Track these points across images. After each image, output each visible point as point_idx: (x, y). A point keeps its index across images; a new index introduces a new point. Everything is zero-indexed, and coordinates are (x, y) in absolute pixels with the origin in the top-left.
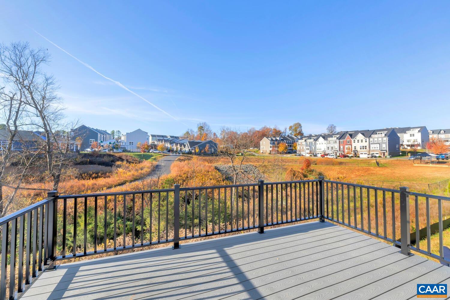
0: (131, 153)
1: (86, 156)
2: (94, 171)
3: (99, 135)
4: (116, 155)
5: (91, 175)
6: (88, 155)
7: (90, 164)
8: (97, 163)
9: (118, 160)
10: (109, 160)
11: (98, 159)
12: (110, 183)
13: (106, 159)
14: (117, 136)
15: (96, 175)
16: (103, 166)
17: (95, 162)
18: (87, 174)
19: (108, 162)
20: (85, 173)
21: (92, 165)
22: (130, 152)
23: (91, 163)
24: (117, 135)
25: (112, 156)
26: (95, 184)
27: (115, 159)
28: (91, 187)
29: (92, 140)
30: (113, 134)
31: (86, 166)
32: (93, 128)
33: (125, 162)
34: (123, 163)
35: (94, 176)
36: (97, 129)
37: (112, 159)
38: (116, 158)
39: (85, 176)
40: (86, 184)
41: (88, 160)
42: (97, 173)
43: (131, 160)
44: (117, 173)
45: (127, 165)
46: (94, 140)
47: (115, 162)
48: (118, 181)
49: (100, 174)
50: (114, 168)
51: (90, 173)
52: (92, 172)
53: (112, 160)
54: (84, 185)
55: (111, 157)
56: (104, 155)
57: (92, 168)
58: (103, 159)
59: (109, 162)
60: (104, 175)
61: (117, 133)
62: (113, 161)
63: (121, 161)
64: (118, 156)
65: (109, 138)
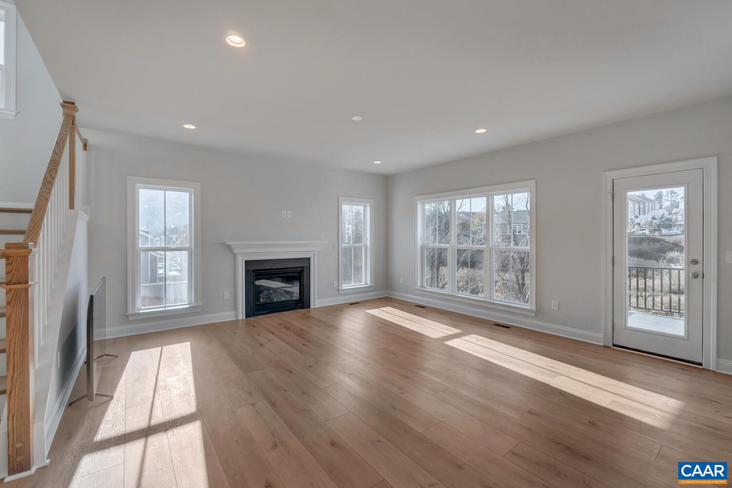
4: (667, 239)
9: (672, 250)
10: (653, 248)
13: (646, 247)
14: (669, 203)
16: (641, 258)
19: (650, 251)
25: (659, 241)
27: (664, 248)
37: (658, 247)
38: (667, 244)
47: (665, 253)
50: (662, 264)
53: (658, 250)
55: (657, 244)
56: (643, 240)
58: (641, 247)
59: (653, 252)
61: (669, 195)
62: (660, 251)
63: (677, 251)
64: (672, 242)
65: (650, 208)
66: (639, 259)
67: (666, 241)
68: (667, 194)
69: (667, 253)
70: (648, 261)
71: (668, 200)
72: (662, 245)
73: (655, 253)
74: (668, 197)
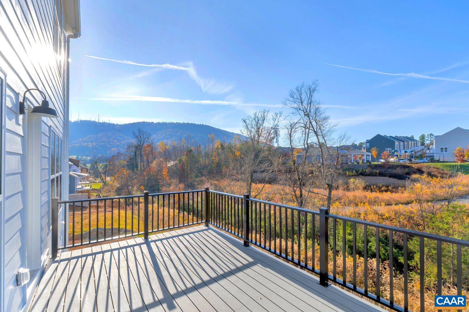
0: (441, 164)
1: (376, 167)
2: (384, 184)
3: (397, 143)
4: (414, 166)
5: (380, 188)
6: (379, 166)
7: (380, 176)
8: (387, 176)
9: (415, 173)
10: (403, 172)
11: (389, 170)
12: (396, 199)
13: (399, 171)
14: (429, 142)
15: (386, 189)
16: (395, 178)
17: (385, 174)
18: (376, 186)
19: (401, 174)
20: (374, 185)
21: (382, 177)
22: (438, 161)
23: (381, 174)
24: (429, 139)
25: (408, 167)
26: (378, 198)
27: (410, 172)
28: (373, 200)
29: (388, 149)
30: (423, 139)
31: (376, 177)
32: (390, 136)
33: (425, 176)
34: (422, 177)
35: (383, 189)
36: (396, 136)
37: (407, 171)
38: (413, 169)
39: (374, 188)
40: (368, 196)
41: (378, 171)
42: (387, 186)
43: (436, 173)
44: (412, 188)
45: (427, 180)
46: (391, 149)
47: (410, 175)
48: (407, 199)
49: (390, 188)
50: (407, 182)
51: (379, 185)
52: (382, 185)
53: (406, 173)
54: (366, 197)
55: (406, 169)
56: (398, 166)
57: (382, 181)
58: (395, 171)
59: (403, 175)
60: (395, 189)
61: (429, 137)
62: (408, 174)
63: (419, 174)
64: (416, 168)
65: (413, 145)
66: (394, 179)
67: (412, 167)
68: (428, 136)
69: (412, 175)
70: (400, 180)
71: (428, 140)
72: (410, 169)
73: (404, 175)
74: (428, 138)
